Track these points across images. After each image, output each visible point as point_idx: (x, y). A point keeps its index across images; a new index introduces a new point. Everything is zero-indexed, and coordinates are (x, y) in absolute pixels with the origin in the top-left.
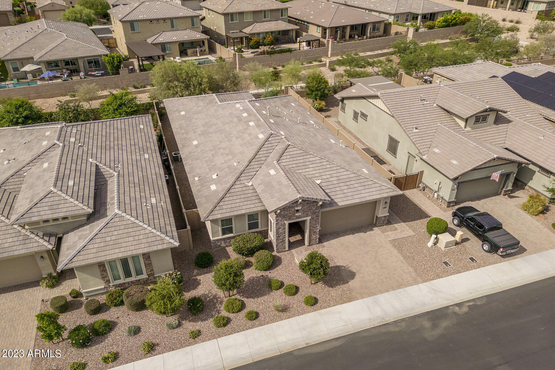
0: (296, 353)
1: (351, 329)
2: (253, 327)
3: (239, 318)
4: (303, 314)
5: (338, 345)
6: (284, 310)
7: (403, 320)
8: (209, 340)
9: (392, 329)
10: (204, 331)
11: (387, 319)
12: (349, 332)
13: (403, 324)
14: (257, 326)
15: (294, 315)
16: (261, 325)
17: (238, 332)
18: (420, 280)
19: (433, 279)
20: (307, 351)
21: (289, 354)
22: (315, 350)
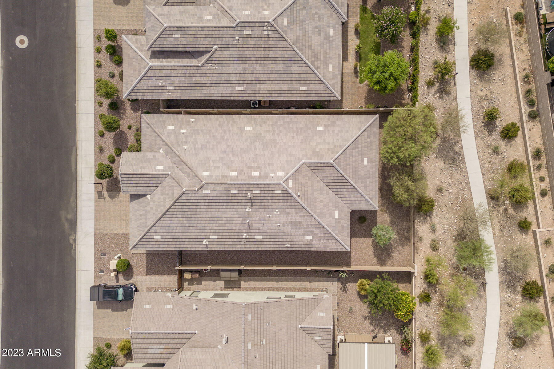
0: (74, 147)
1: (79, 178)
2: (95, 132)
4: (95, 159)
5: (72, 169)
6: (101, 150)
7: (76, 207)
8: (95, 110)
9: (72, 199)
10: (102, 108)
12: (78, 177)
13: (73, 205)
15: (95, 154)
16: (95, 136)
17: (95, 124)
18: (97, 232)
19: (95, 239)
20: (74, 152)
21: (75, 145)
22: (73, 157)
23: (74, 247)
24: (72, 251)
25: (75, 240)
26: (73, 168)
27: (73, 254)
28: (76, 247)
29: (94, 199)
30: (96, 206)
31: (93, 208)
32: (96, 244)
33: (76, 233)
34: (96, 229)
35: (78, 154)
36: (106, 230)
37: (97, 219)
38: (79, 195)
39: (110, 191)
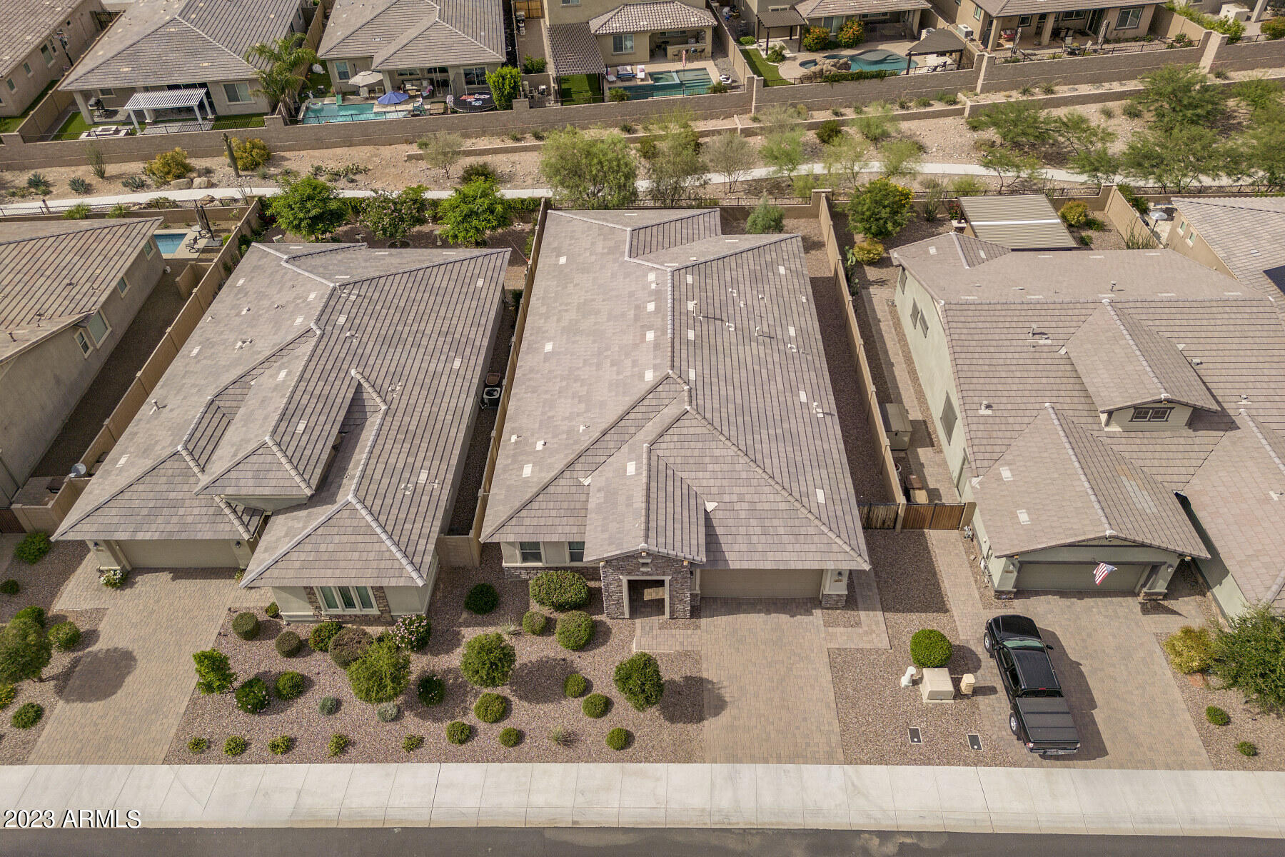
1: (659, 819)
2: (505, 759)
3: (490, 734)
4: (595, 761)
5: (624, 843)
6: (567, 740)
7: (761, 832)
8: (430, 761)
9: (732, 844)
10: (429, 740)
11: (734, 820)
12: (654, 823)
13: (757, 840)
14: (511, 762)
15: (579, 760)
16: (518, 760)
17: (478, 762)
18: (841, 756)
19: (866, 763)
20: (568, 837)
21: (538, 832)
22: (581, 840)
23: (908, 841)
24: (925, 845)
25: (884, 835)
26: (622, 839)
27: (937, 844)
28: (908, 834)
29: (730, 765)
30: (753, 760)
31: (760, 768)
32: (882, 760)
33: (858, 833)
34: (830, 759)
35: (574, 822)
36: (830, 724)
37: (798, 757)
38: (716, 819)
39: (701, 711)
